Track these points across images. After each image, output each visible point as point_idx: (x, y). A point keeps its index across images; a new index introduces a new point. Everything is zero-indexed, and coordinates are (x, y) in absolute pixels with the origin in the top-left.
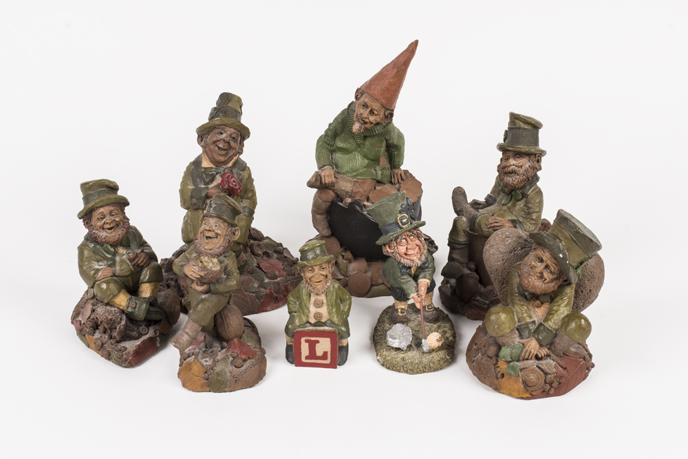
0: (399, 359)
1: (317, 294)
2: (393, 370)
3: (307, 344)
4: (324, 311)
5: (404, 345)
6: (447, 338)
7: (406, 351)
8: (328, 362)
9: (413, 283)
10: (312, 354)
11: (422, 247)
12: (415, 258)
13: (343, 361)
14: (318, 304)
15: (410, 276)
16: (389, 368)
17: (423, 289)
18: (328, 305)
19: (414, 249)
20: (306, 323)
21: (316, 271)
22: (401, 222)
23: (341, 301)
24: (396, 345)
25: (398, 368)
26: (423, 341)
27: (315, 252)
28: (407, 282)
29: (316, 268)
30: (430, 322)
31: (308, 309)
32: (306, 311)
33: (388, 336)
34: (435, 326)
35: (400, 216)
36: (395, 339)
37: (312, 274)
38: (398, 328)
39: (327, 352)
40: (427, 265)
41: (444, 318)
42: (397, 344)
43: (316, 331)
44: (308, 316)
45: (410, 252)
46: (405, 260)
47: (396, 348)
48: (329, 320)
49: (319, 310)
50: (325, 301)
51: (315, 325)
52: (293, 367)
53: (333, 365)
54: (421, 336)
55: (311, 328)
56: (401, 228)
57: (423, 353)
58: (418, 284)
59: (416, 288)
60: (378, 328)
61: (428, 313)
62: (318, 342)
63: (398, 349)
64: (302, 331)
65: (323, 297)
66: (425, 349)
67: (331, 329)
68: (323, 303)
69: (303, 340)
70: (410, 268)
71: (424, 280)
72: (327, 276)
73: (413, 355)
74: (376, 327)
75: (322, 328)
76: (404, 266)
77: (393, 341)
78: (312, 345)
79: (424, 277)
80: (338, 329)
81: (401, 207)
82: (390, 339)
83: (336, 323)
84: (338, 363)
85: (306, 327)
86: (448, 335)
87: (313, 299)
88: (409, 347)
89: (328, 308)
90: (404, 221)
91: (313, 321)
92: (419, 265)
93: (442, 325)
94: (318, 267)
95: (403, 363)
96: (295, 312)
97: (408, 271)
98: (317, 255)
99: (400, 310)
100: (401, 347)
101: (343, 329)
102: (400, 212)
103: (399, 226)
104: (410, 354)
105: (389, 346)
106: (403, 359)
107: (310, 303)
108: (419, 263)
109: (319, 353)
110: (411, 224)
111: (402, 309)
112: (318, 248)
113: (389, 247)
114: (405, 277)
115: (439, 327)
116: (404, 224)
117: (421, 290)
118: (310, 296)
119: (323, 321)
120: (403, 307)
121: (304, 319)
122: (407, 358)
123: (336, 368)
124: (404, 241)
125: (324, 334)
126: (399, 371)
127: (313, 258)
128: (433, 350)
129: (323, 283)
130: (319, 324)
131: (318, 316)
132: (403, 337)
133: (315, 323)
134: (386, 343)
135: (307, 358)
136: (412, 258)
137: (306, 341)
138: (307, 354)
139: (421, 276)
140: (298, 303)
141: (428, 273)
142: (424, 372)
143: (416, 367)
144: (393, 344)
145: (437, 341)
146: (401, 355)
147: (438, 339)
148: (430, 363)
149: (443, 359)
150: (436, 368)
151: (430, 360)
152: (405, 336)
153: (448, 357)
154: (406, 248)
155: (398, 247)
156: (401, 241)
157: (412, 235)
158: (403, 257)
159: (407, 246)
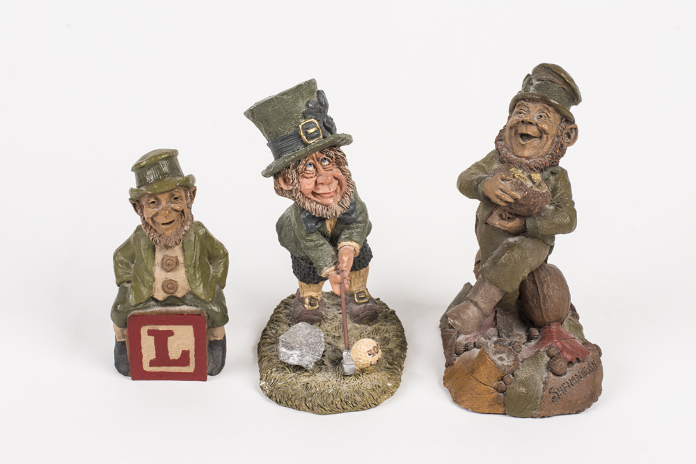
0: (299, 386)
1: (167, 247)
2: (287, 405)
3: (152, 339)
4: (180, 276)
5: (308, 360)
6: (391, 351)
7: (313, 373)
8: (190, 369)
9: (328, 248)
10: (162, 356)
11: (344, 182)
12: (331, 201)
13: (218, 368)
14: (170, 266)
15: (324, 235)
16: (279, 403)
17: (345, 259)
18: (186, 266)
19: (329, 184)
20: (148, 300)
21: (164, 203)
22: (306, 133)
23: (210, 259)
24: (294, 359)
25: (297, 403)
26: (345, 353)
27: (160, 169)
28: (317, 246)
29: (164, 199)
30: (360, 321)
31: (151, 274)
32: (147, 278)
33: (281, 344)
34: (370, 328)
35: (303, 122)
36: (292, 348)
37: (156, 210)
38: (302, 328)
39: (188, 352)
40: (353, 216)
41: (386, 317)
42: (297, 359)
43: (168, 314)
44: (151, 288)
45: (322, 190)
46: (313, 205)
47: (296, 366)
48: (190, 293)
49: (171, 276)
50: (181, 259)
51: (164, 303)
52: (128, 381)
53: (199, 375)
54: (342, 346)
55: (158, 309)
56: (306, 145)
57: (345, 376)
58: (337, 252)
59: (333, 257)
60: (269, 332)
61: (358, 307)
62: (171, 333)
63: (298, 368)
64: (143, 315)
65: (177, 252)
66: (347, 367)
67: (193, 308)
68: (177, 263)
69: (144, 330)
70: (322, 220)
71: (349, 243)
72: (183, 212)
73: (325, 380)
74: (265, 330)
75: (177, 309)
76: (312, 217)
77: (290, 353)
78: (161, 340)
79: (349, 239)
80: (208, 310)
81: (307, 106)
82: (283, 350)
83: (203, 297)
84: (208, 370)
85: (149, 307)
86: (391, 346)
87: (159, 256)
88: (320, 364)
89: (187, 272)
90: (312, 131)
91: (160, 295)
92: (339, 213)
93: (383, 328)
94: (166, 195)
95: (305, 393)
96: (129, 282)
97: (319, 225)
98: (164, 175)
99: (307, 301)
100: (304, 363)
101: (216, 309)
102: (305, 116)
103: (302, 141)
104: (321, 377)
105: (282, 362)
106: (306, 386)
107: (154, 264)
108: (339, 211)
109: (174, 354)
110: (324, 137)
111: (311, 298)
112: (164, 162)
113: (285, 181)
114: (314, 237)
115: (377, 330)
116: (310, 137)
117: (343, 262)
118: (154, 251)
119: (179, 294)
120: (314, 294)
121: (145, 292)
122: (313, 384)
123: (205, 380)
124: (311, 168)
125: (181, 319)
126: (298, 408)
127: (157, 180)
128: (363, 371)
129: (177, 225)
130: (172, 300)
131: (170, 286)
132: (308, 345)
133: (165, 300)
134: (277, 356)
135: (152, 363)
136: (326, 201)
137: (150, 333)
138: (153, 356)
139: (343, 237)
140: (133, 266)
141: (355, 231)
142: (344, 410)
143: (329, 402)
144: (289, 358)
145: (370, 355)
146: (304, 379)
147: (371, 350)
148: (356, 395)
149: (379, 387)
150: (367, 403)
151: (356, 388)
152: (312, 344)
153: (389, 384)
154: (314, 183)
155: (301, 180)
156: (305, 170)
157: (325, 159)
158: (309, 199)
159: (316, 178)
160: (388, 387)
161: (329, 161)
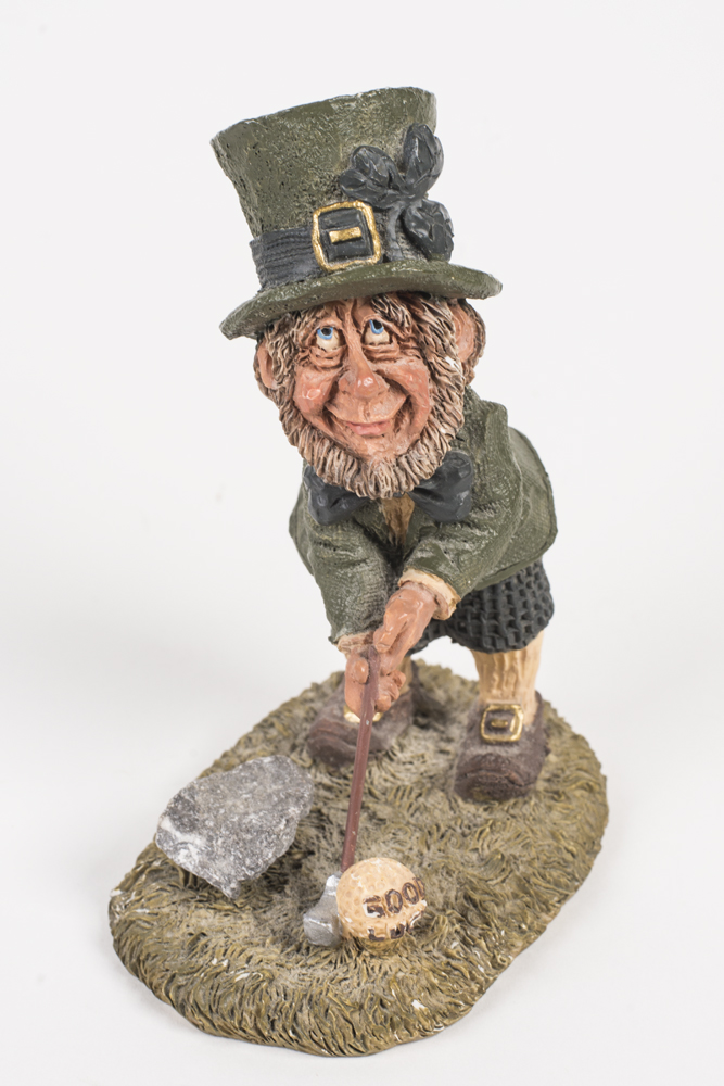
0: (179, 935)
5: (224, 872)
7: (227, 906)
12: (370, 449)
15: (376, 539)
22: (327, 240)
24: (189, 856)
28: (337, 563)
36: (190, 827)
42: (196, 858)
45: (348, 411)
63: (195, 884)
66: (313, 925)
71: (427, 578)
77: (179, 836)
79: (429, 565)
95: (187, 958)
100: (213, 876)
104: (238, 925)
106: (196, 940)
110: (387, 261)
114: (337, 535)
116: (337, 253)
122: (217, 940)
124: (328, 343)
139: (416, 553)
141: (457, 548)
142: (264, 1040)
143: (225, 1006)
144: (176, 850)
145: (370, 911)
146: (204, 918)
147: (377, 898)
148: (306, 1009)
149: (382, 1005)
150: (330, 1041)
151: (315, 990)
152: (248, 831)
153: (417, 1005)
154: (327, 386)
155: (298, 369)
156: (313, 342)
157: (378, 325)
158: (313, 428)
159: (333, 373)
160: (410, 1011)
161: (391, 332)
